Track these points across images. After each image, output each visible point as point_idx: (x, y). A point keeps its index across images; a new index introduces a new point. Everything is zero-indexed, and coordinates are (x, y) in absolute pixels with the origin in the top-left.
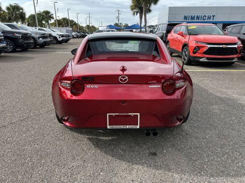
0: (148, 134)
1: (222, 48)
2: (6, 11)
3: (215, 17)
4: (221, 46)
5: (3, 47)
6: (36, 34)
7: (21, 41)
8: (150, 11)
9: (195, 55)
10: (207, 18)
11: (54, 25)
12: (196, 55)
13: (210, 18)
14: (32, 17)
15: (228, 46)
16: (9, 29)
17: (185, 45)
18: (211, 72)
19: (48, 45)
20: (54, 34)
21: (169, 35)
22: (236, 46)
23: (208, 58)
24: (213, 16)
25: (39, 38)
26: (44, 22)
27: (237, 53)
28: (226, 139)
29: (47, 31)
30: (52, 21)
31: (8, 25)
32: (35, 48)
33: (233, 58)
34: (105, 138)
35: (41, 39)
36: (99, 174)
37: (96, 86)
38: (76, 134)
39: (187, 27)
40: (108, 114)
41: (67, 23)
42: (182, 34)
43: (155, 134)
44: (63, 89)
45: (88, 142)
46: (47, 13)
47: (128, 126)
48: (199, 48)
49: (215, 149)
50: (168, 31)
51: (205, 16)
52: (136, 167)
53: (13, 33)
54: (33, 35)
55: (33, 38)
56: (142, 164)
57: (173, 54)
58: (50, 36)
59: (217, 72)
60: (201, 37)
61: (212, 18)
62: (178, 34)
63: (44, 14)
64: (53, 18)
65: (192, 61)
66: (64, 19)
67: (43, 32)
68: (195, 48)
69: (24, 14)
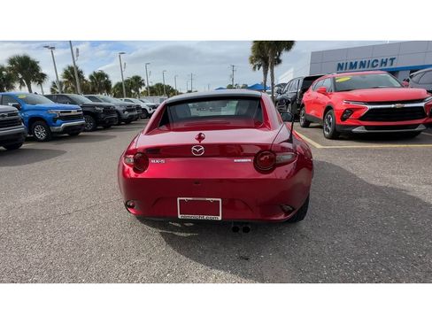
0: (235, 230)
1: (394, 108)
2: (89, 81)
3: (394, 61)
4: (393, 106)
5: (82, 125)
6: (121, 106)
7: (102, 116)
8: (279, 61)
9: (344, 123)
10: (379, 63)
11: (145, 93)
12: (346, 122)
13: (385, 63)
14: (119, 85)
15: (406, 105)
16: (89, 102)
17: (329, 108)
18: (371, 150)
19: (136, 120)
20: (143, 105)
21: (305, 94)
22: (422, 104)
23: (367, 127)
24: (392, 60)
25: (124, 111)
26: (133, 91)
27: (424, 116)
28: (368, 247)
29: (136, 101)
30: (143, 89)
31: (89, 98)
32: (119, 124)
33: (417, 125)
34: (182, 234)
35: (126, 113)
36: (165, 276)
37: (163, 161)
38: (146, 227)
39: (334, 79)
40: (179, 199)
41: (162, 90)
42: (324, 92)
43: (246, 230)
44: (127, 167)
45: (160, 237)
46: (137, 78)
47: (205, 217)
48: (351, 110)
49: (345, 260)
50: (305, 89)
51: (377, 61)
52: (216, 272)
53: (93, 106)
54: (117, 108)
55: (117, 112)
56: (226, 270)
57: (311, 125)
58: (138, 107)
59: (382, 150)
60: (356, 93)
61: (389, 62)
62: (319, 92)
63: (133, 81)
64: (144, 85)
65: (339, 133)
66: (158, 85)
67: (131, 103)
68: (345, 112)
69: (110, 82)
